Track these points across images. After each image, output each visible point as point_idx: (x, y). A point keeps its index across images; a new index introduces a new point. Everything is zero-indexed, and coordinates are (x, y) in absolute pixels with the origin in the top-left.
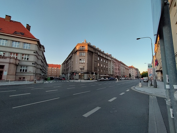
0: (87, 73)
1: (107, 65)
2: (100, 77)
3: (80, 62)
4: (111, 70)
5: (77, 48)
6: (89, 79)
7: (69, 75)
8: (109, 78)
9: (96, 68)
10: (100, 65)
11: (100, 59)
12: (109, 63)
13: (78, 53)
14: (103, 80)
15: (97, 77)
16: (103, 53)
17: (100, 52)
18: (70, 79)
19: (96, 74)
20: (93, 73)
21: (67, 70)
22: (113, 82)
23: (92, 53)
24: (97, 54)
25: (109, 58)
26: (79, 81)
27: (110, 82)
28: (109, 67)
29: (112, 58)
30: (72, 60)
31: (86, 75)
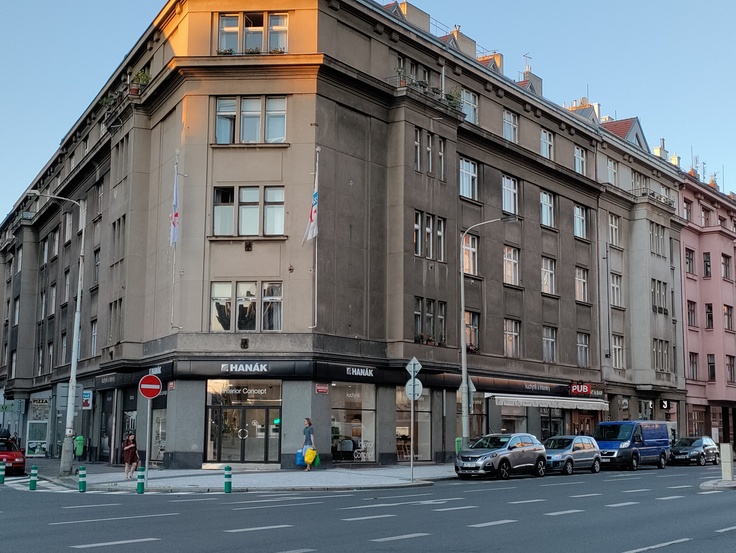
0: (321, 371)
1: (580, 256)
2: (490, 429)
3: (224, 219)
4: (643, 327)
5: (182, 44)
6: (340, 455)
7: (72, 398)
8: (607, 434)
9: (430, 306)
10: (489, 263)
11: (487, 184)
12: (608, 232)
13: (191, 106)
14: (537, 469)
15: (444, 426)
16: (522, 103)
17: (483, 82)
18: (93, 455)
19: (438, 381)
20: (390, 376)
21: (51, 331)
22: (667, 489)
23: (387, 99)
24: (452, 116)
25: (608, 173)
26: (211, 477)
27: (630, 492)
28: (609, 294)
29: (645, 168)
30: (115, 199)
31: (299, 399)
